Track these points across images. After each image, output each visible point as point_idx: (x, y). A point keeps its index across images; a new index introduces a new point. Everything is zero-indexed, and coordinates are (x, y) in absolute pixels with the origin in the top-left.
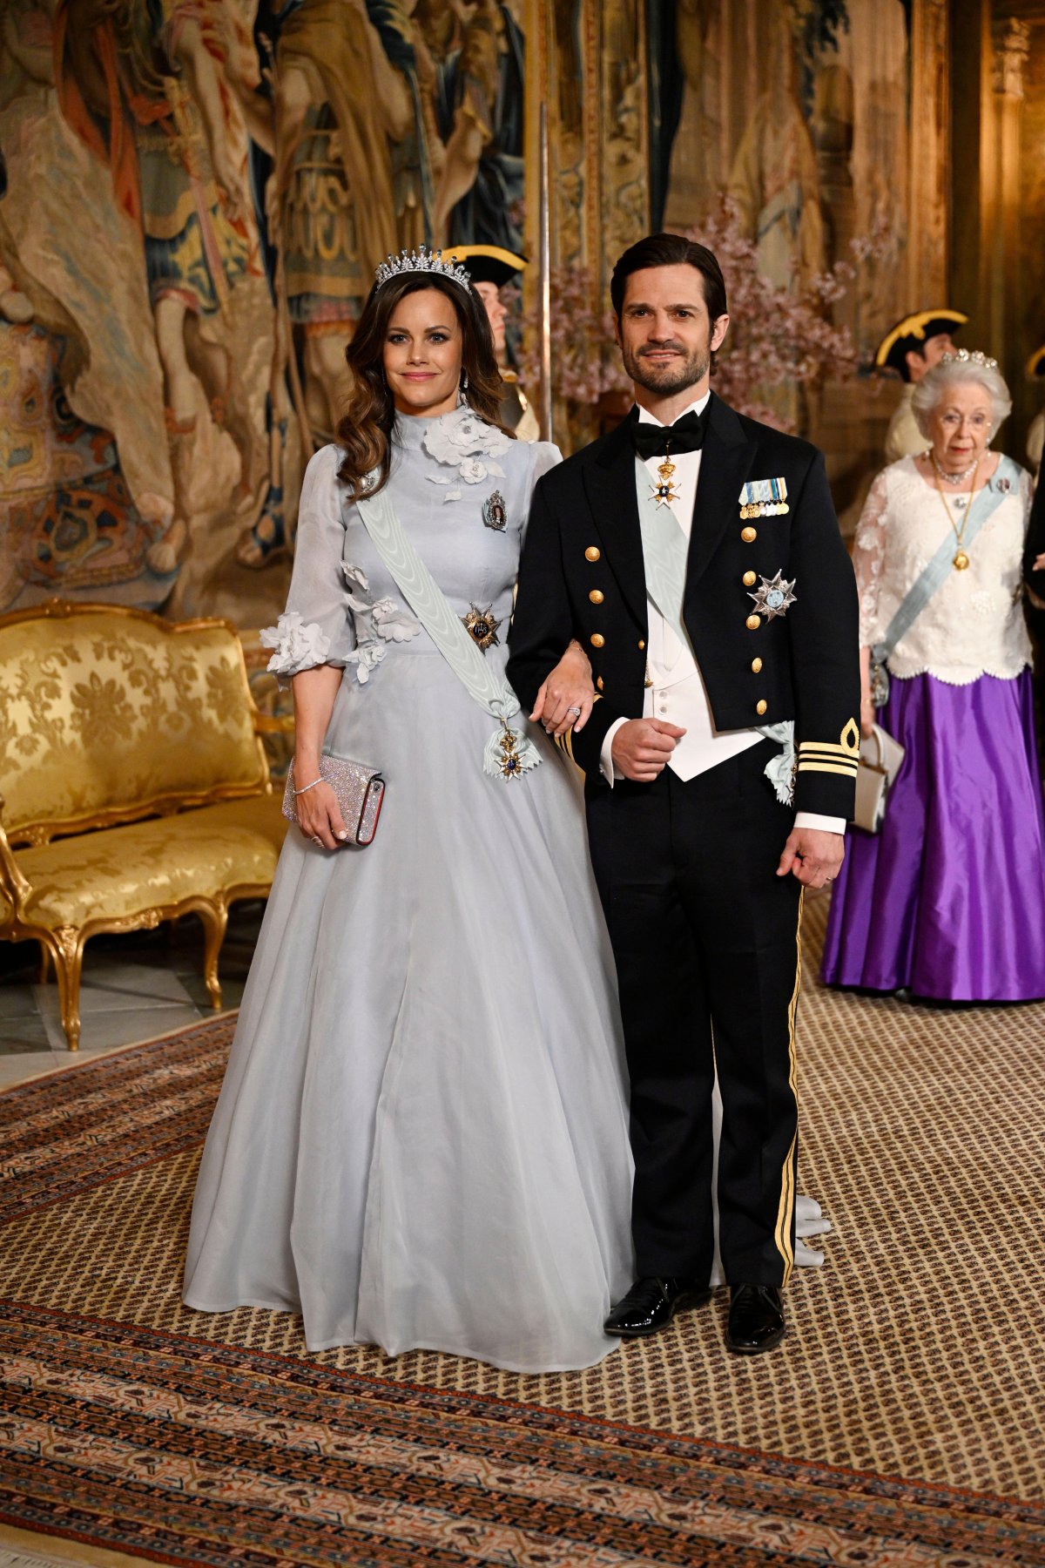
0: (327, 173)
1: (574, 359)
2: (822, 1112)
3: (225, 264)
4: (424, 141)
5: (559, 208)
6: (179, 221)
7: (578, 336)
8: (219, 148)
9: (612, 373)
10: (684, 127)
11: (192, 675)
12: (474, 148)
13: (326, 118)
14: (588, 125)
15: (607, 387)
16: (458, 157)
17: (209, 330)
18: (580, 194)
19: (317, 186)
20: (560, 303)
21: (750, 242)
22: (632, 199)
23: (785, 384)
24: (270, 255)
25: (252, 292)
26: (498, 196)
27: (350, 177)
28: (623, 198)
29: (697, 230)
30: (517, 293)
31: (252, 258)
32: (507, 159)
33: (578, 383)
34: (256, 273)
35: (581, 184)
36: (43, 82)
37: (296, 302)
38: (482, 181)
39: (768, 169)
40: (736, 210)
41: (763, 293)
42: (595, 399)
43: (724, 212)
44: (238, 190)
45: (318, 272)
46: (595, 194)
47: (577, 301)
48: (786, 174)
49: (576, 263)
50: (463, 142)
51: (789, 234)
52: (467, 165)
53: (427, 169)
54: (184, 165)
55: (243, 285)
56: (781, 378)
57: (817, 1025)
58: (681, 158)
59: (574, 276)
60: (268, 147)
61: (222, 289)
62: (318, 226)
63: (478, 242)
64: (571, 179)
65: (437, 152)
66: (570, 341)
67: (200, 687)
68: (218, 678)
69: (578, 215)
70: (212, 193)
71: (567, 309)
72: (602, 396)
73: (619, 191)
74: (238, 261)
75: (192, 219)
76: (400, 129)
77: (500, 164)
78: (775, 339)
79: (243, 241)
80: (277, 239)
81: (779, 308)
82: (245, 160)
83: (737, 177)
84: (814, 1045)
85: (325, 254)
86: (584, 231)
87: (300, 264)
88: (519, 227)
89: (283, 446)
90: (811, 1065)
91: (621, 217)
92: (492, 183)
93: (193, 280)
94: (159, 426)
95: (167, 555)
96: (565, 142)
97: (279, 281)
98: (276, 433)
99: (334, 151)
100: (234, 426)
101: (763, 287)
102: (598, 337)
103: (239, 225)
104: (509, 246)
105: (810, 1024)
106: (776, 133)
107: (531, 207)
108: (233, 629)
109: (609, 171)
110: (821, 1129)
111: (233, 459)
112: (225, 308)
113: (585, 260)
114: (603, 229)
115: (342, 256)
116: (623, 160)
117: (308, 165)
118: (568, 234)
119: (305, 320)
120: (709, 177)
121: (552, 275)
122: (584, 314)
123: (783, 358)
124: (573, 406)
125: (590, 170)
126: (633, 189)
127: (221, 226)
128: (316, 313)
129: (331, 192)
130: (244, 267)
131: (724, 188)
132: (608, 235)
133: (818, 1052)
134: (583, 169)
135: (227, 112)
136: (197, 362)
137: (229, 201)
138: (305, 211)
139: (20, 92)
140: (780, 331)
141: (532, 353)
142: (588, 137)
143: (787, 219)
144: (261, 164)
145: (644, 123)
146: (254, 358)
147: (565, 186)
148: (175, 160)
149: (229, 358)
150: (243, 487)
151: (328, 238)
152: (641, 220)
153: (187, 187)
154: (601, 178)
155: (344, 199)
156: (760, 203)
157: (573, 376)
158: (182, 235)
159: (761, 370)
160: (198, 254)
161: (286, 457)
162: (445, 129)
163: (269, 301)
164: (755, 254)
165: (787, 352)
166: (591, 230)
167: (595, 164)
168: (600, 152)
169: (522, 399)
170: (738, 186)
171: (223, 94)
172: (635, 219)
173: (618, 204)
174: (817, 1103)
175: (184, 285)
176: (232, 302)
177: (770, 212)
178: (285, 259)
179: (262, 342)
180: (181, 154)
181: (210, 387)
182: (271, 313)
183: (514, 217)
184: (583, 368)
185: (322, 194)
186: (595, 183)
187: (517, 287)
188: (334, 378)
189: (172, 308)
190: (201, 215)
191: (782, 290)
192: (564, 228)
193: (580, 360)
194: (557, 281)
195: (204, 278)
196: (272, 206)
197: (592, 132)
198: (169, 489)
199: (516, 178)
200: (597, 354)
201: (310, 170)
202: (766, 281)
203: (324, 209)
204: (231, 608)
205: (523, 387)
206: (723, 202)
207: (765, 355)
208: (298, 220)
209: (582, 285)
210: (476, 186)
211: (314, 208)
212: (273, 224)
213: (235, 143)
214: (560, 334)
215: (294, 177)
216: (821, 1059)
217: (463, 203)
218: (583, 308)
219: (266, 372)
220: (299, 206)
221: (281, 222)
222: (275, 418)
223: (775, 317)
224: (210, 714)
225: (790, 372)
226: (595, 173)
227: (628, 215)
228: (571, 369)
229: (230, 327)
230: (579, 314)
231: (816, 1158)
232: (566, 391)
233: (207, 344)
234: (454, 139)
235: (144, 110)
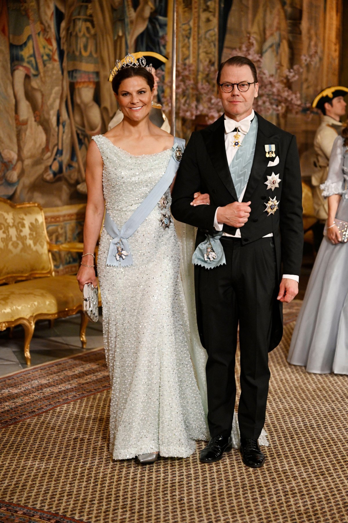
0: (86, 20)
1: (186, 101)
2: (280, 417)
3: (42, 57)
4: (126, 9)
5: (181, 38)
6: (24, 38)
7: (187, 92)
8: (42, 9)
9: (201, 107)
10: (233, 8)
11: (23, 226)
12: (147, 13)
14: (194, 5)
15: (199, 113)
16: (140, 16)
17: (35, 83)
18: (190, 33)
19: (82, 26)
20: (180, 78)
21: (260, 55)
22: (211, 36)
23: (272, 114)
24: (61, 54)
25: (53, 69)
26: (156, 33)
27: (95, 23)
28: (208, 36)
29: (238, 50)
30: (163, 73)
31: (54, 54)
32: (160, 18)
33: (187, 111)
34: (55, 60)
35: (190, 29)
37: (71, 73)
38: (150, 26)
39: (267, 26)
40: (254, 42)
41: (264, 76)
42: (194, 118)
43: (249, 42)
44: (49, 26)
45: (81, 61)
46: (196, 33)
47: (187, 77)
48: (274, 29)
49: (187, 62)
50: (143, 10)
51: (275, 53)
52: (144, 19)
53: (127, 20)
54: (27, 16)
55: (49, 66)
56: (270, 112)
57: (279, 380)
58: (232, 21)
59: (187, 67)
60: (62, 9)
61: (41, 67)
62: (81, 42)
63: (147, 51)
64: (186, 27)
66: (184, 94)
67: (26, 231)
68: (34, 227)
69: (189, 42)
70: (38, 27)
71: (183, 81)
72: (197, 117)
73: (206, 32)
74: (48, 55)
75: (29, 37)
76: (117, 4)
77: (157, 20)
78: (268, 95)
79: (50, 47)
80: (64, 47)
81: (271, 83)
82: (53, 14)
83: (254, 29)
84: (277, 388)
85: (84, 54)
86: (191, 48)
87: (73, 58)
88: (164, 46)
89: (64, 132)
90: (276, 397)
91: (206, 43)
92: (154, 27)
93: (29, 62)
94: (13, 122)
95: (14, 176)
96: (184, 12)
97: (65, 64)
98: (61, 127)
99: (89, 12)
100: (44, 123)
101: (264, 74)
102: (195, 92)
103: (49, 41)
104: (160, 53)
105: (276, 379)
106: (271, 12)
107: (169, 38)
108: (41, 207)
109: (202, 24)
110: (280, 423)
111: (43, 137)
112: (42, 74)
113: (191, 61)
114: (199, 48)
115: (91, 55)
116: (208, 20)
117: (78, 17)
118: (184, 49)
119: (75, 81)
120: (243, 29)
121: (177, 66)
122: (190, 83)
123: (271, 104)
124: (184, 120)
125: (194, 23)
126: (211, 32)
127: (42, 41)
128: (79, 78)
129: (88, 29)
130: (50, 58)
131: (249, 33)
132: (201, 51)
133: (279, 391)
134: (191, 23)
136: (29, 96)
137: (45, 30)
138: (76, 36)
140: (270, 93)
141: (168, 98)
142: (194, 10)
143: (274, 47)
145: (217, 5)
146: (53, 95)
147: (184, 30)
148: (24, 13)
149: (43, 95)
150: (46, 149)
151: (86, 47)
152: (215, 45)
153: (28, 24)
154: (199, 27)
155: (93, 31)
156: (264, 40)
157: (184, 108)
158: (25, 44)
159: (262, 108)
160: (31, 52)
161: (65, 137)
162: (136, 5)
163: (60, 72)
164: (261, 60)
165: (273, 101)
166: (194, 48)
167: (196, 21)
168: (199, 17)
169: (164, 116)
170: (255, 33)
172: (212, 44)
173: (205, 38)
174: (278, 413)
175: (25, 64)
176: (45, 72)
177: (268, 44)
178: (67, 55)
179: (57, 89)
180: (26, 11)
181: (34, 107)
182: (61, 77)
183: (162, 42)
184: (189, 105)
185: (84, 30)
186: (196, 29)
187: (163, 70)
188: (86, 105)
189: (20, 74)
190: (34, 36)
191: (272, 76)
192: (183, 47)
193: (188, 102)
194: (179, 69)
195: (34, 62)
196: (63, 34)
197: (196, 8)
198: (16, 149)
199: (164, 26)
200: (194, 99)
201: (79, 19)
202: (266, 72)
203: (84, 35)
204: (39, 198)
205: (164, 111)
206: (249, 38)
207: (264, 103)
208: (73, 40)
209: (190, 71)
210: (147, 29)
211: (80, 35)
212: (63, 41)
213: (49, 7)
214: (180, 90)
215: (72, 22)
216: (280, 394)
217: (142, 35)
218: (190, 80)
219: (58, 101)
220: (74, 34)
221: (66, 40)
222: (61, 121)
223: (269, 87)
224: (30, 242)
225: (274, 109)
226: (196, 25)
227: (209, 43)
228: (184, 105)
229: (43, 82)
230: (188, 82)
231: (278, 436)
232: (181, 114)
233: (34, 89)
234: (139, 9)
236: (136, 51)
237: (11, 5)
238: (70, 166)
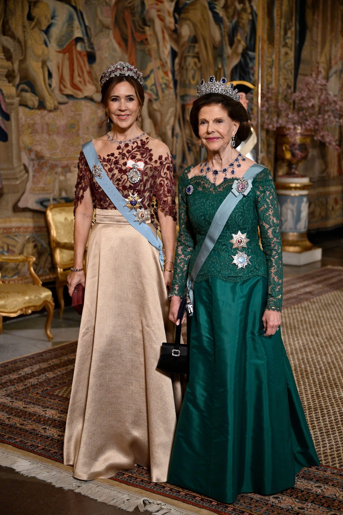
0: (194, 57)
1: (269, 117)
2: (338, 357)
3: (161, 85)
4: (225, 47)
5: (265, 68)
6: (148, 72)
7: (270, 110)
8: (161, 49)
9: (280, 121)
10: (306, 44)
12: (240, 50)
13: (194, 40)
14: (276, 42)
15: (279, 125)
16: (235, 52)
17: (156, 106)
18: (272, 64)
19: (191, 61)
20: (265, 99)
21: (326, 80)
22: (289, 66)
23: (335, 126)
24: (175, 83)
25: (169, 94)
26: (247, 65)
27: (201, 58)
28: (286, 66)
29: (309, 76)
30: (251, 95)
31: (170, 83)
32: (251, 53)
33: (269, 124)
34: (170, 88)
35: (273, 61)
36: (108, 28)
37: (183, 97)
38: (242, 60)
39: (333, 57)
40: (322, 71)
41: (329, 97)
42: (275, 129)
43: (318, 71)
44: (166, 62)
45: (190, 88)
46: (277, 65)
47: (270, 98)
48: (338, 58)
49: (270, 86)
50: (237, 48)
51: (338, 78)
52: (237, 54)
53: (225, 56)
54: (150, 55)
55: (166, 92)
56: (334, 124)
57: (338, 330)
58: (305, 54)
59: (270, 90)
60: (176, 49)
61: (160, 93)
62: (190, 74)
63: (240, 80)
64: (270, 60)
65: (228, 50)
66: (268, 111)
69: (272, 71)
70: (158, 63)
71: (267, 101)
72: (277, 128)
73: (285, 63)
74: (165, 84)
75: (152, 71)
76: (217, 43)
77: (248, 55)
78: (333, 111)
79: (167, 78)
80: (178, 78)
81: (335, 102)
82: (169, 53)
83: (322, 59)
84: (336, 335)
85: (193, 82)
86: (274, 76)
87: (184, 85)
88: (253, 75)
89: (177, 142)
90: (335, 342)
91: (285, 71)
92: (245, 60)
93: (152, 90)
96: (268, 48)
97: (178, 91)
98: (175, 138)
99: (197, 50)
100: (162, 135)
101: (329, 95)
102: (276, 110)
103: (166, 73)
104: (249, 81)
105: (336, 329)
106: (336, 46)
109: (282, 57)
110: (338, 362)
112: (161, 99)
113: (273, 85)
114: (279, 75)
115: (197, 83)
116: (286, 54)
117: (188, 54)
118: (268, 77)
119: (185, 103)
120: (314, 59)
121: (262, 90)
122: (272, 102)
123: (335, 117)
124: (268, 131)
125: (276, 56)
126: (289, 63)
127: (161, 73)
128: (189, 101)
129: (195, 63)
130: (167, 86)
131: (318, 63)
132: (281, 77)
133: (338, 338)
134: (274, 57)
135: (164, 38)
136: (152, 116)
137: (163, 65)
138: (187, 69)
139: (101, 31)
140: (334, 109)
141: (256, 114)
142: (276, 46)
143: (338, 73)
144: (174, 54)
145: (294, 42)
146: (169, 114)
147: (268, 62)
148: (147, 53)
149: (161, 115)
151: (193, 77)
152: (291, 73)
153: (150, 61)
154: (279, 59)
155: (199, 65)
156: (330, 67)
157: (268, 122)
158: (148, 76)
159: (328, 121)
160: (153, 82)
161: (178, 145)
162: (231, 44)
163: (174, 97)
164: (327, 84)
165: (336, 115)
166: (276, 76)
167: (278, 55)
168: (279, 51)
169: (252, 129)
170: (323, 62)
171: (163, 32)
172: (290, 72)
173: (284, 68)
174: (337, 354)
175: (148, 91)
176: (163, 97)
177: (333, 71)
178: (180, 84)
179: (172, 109)
180: (149, 51)
181: (155, 124)
182: (175, 100)
183: (252, 71)
184: (271, 119)
185: (192, 64)
186: (277, 61)
187: (252, 93)
190: (155, 70)
191: (335, 96)
192: (267, 75)
193: (270, 117)
194: (264, 92)
195: (155, 90)
196: (177, 67)
197: (277, 44)
199: (252, 59)
200: (275, 115)
201: (189, 56)
202: (331, 93)
203: (192, 68)
205: (252, 125)
206: (318, 68)
207: (329, 116)
208: (184, 72)
209: (272, 93)
210: (240, 62)
211: (189, 68)
212: (177, 73)
213: (166, 47)
214: (265, 109)
215: (184, 58)
216: (339, 340)
217: (236, 67)
218: (272, 100)
219: (172, 119)
220: (185, 67)
221: (179, 72)
222: (175, 133)
223: (333, 104)
225: (337, 122)
226: (278, 58)
227: (287, 71)
228: (268, 119)
229: (162, 105)
230: (270, 102)
231: (336, 371)
232: (265, 126)
233: (155, 110)
234: (234, 47)
235: (138, 37)
236: (232, 80)
237: (138, 47)
238: (181, 167)
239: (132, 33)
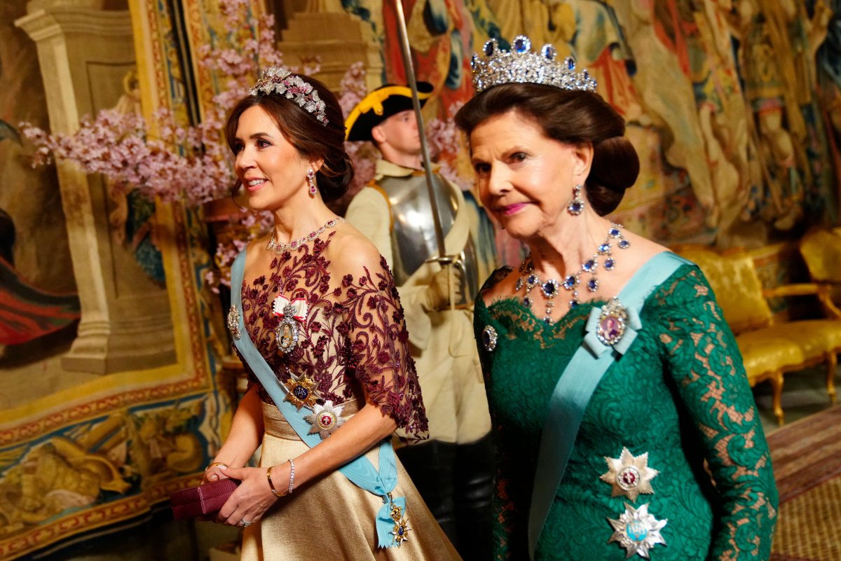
0: (762, 43)
3: (724, 90)
4: (802, 22)
6: (705, 74)
8: (717, 40)
11: (734, 273)
12: (825, 20)
13: (760, 19)
16: (818, 27)
17: (720, 120)
19: (758, 50)
24: (742, 83)
25: (736, 101)
26: (837, 42)
27: (773, 43)
31: (735, 85)
36: (646, 23)
37: (754, 102)
38: (830, 36)
44: (727, 57)
45: (762, 87)
50: (819, 19)
52: (822, 29)
53: (805, 34)
60: (738, 35)
61: (724, 101)
62: (761, 67)
65: (808, 25)
67: (738, 278)
68: (745, 273)
70: (716, 60)
74: (729, 88)
75: (710, 72)
76: (792, 18)
77: (836, 27)
79: (730, 79)
80: (745, 76)
82: (728, 43)
85: (765, 79)
87: (754, 85)
92: (834, 35)
93: (712, 99)
94: (705, 164)
95: (713, 220)
97: (747, 93)
98: (752, 162)
99: (765, 32)
100: (734, 160)
103: (728, 72)
108: (748, 250)
111: (734, 175)
112: (726, 109)
115: (772, 79)
117: (754, 41)
119: (758, 110)
127: (721, 74)
128: (763, 105)
129: (766, 51)
130: (732, 90)
135: (720, 24)
136: (717, 134)
137: (723, 62)
138: (754, 61)
139: (639, 29)
144: (736, 44)
146: (740, 130)
148: (701, 48)
149: (730, 131)
150: (740, 188)
151: (766, 71)
153: (706, 59)
155: (771, 53)
158: (706, 80)
160: (713, 86)
162: (811, 14)
171: (718, 16)
175: (709, 101)
176: (728, 106)
178: (749, 83)
179: (742, 122)
180: (703, 46)
181: (724, 145)
185: (761, 53)
189: (705, 112)
190: (713, 70)
195: (717, 98)
196: (741, 61)
198: (710, 191)
201: (755, 43)
203: (762, 59)
204: (739, 242)
208: (751, 67)
210: (827, 39)
211: (758, 59)
212: (743, 70)
213: (724, 37)
215: (749, 48)
219: (745, 136)
220: (752, 60)
221: (745, 67)
222: (751, 155)
224: (744, 290)
229: (728, 117)
233: (720, 127)
235: (687, 28)
237: (689, 42)
238: (765, 202)
239: (680, 24)
